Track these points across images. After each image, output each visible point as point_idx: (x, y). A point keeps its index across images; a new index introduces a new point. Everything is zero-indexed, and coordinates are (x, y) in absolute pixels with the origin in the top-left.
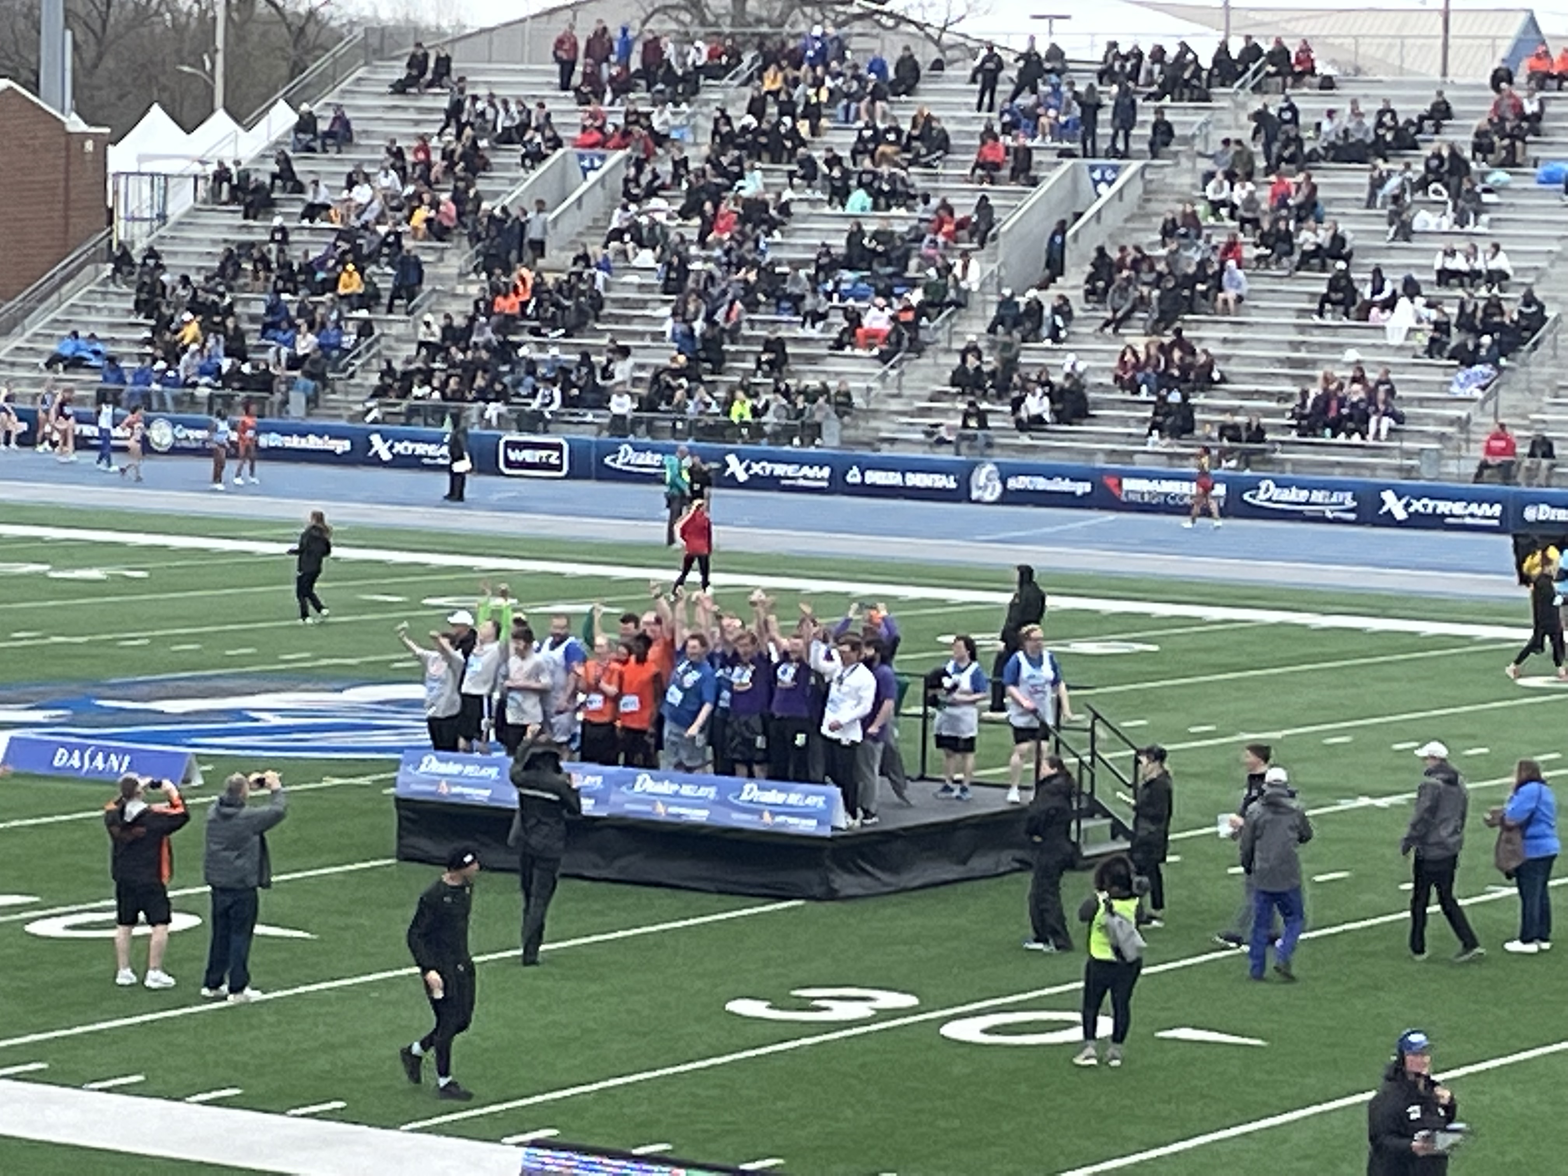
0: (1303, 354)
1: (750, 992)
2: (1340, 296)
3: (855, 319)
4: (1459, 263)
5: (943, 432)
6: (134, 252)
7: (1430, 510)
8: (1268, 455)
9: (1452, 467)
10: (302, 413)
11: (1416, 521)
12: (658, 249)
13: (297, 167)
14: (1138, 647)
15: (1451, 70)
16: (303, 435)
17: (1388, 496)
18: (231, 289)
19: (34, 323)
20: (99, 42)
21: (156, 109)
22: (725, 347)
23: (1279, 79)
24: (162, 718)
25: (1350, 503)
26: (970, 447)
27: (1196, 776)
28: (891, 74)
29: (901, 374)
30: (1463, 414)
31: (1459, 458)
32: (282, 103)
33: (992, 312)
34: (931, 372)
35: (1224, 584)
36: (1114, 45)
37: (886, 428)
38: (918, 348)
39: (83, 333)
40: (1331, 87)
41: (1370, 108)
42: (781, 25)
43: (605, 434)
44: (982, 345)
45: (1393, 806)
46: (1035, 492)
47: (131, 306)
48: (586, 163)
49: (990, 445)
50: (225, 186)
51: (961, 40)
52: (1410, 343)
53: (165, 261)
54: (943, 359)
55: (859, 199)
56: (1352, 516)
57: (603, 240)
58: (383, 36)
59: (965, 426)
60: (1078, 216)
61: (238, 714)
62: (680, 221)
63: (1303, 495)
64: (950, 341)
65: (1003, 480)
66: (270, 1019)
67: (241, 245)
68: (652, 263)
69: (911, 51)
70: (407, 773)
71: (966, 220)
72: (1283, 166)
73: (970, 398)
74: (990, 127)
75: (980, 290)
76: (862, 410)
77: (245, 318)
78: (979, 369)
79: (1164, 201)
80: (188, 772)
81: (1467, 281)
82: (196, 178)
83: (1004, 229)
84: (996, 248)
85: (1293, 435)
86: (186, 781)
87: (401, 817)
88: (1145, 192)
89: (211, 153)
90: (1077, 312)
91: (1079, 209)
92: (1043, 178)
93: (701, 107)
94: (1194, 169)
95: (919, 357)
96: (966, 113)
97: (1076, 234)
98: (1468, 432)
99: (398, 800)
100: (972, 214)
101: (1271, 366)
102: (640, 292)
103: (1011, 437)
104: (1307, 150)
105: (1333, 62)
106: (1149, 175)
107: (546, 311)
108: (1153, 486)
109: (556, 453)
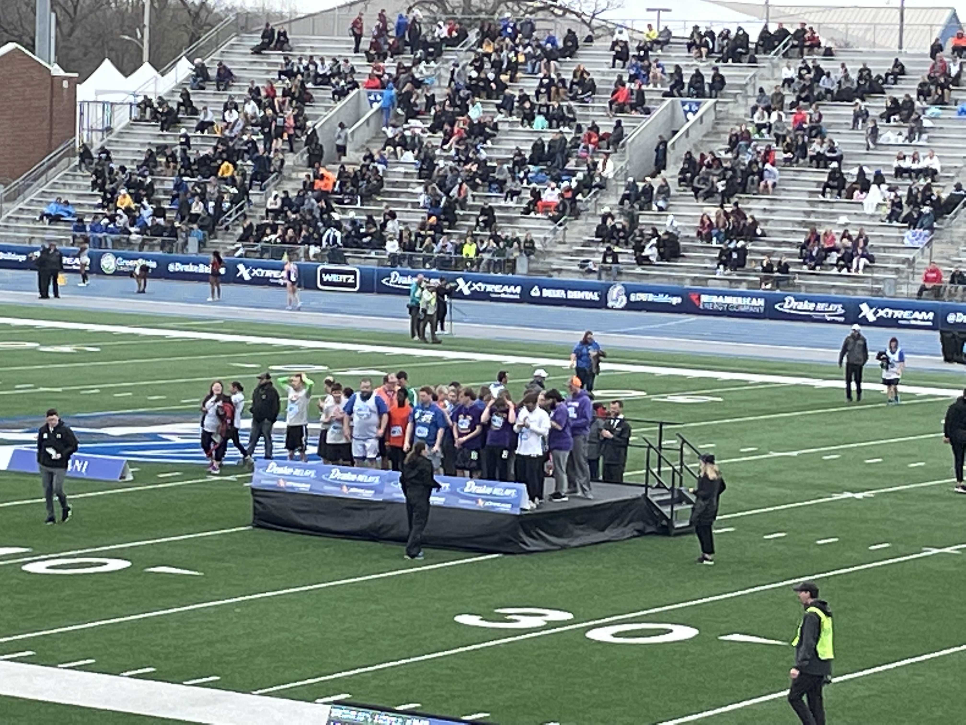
0: (812, 219)
1: (470, 610)
2: (835, 184)
3: (536, 195)
4: (907, 164)
5: (591, 266)
6: (93, 151)
7: (890, 316)
8: (791, 281)
9: (904, 290)
10: (196, 251)
11: (881, 323)
12: (416, 152)
13: (192, 99)
14: (710, 399)
15: (904, 45)
16: (196, 264)
17: (864, 307)
18: (152, 174)
19: (30, 194)
20: (72, 20)
21: (107, 62)
22: (457, 212)
23: (799, 49)
25: (841, 311)
26: (608, 275)
27: (745, 478)
28: (560, 44)
29: (565, 229)
30: (911, 257)
31: (908, 283)
32: (184, 58)
33: (622, 191)
34: (584, 228)
35: (765, 360)
36: (696, 28)
37: (556, 263)
38: (576, 214)
40: (832, 55)
41: (854, 68)
42: (493, 14)
44: (615, 212)
45: (865, 498)
46: (647, 302)
47: (89, 183)
48: (372, 98)
49: (620, 273)
50: (148, 110)
51: (603, 23)
52: (878, 213)
53: (112, 156)
54: (591, 220)
55: (540, 121)
56: (842, 319)
57: (382, 145)
58: (247, 19)
59: (604, 261)
60: (675, 133)
61: (155, 436)
62: (430, 134)
63: (812, 306)
64: (596, 209)
65: (628, 295)
66: (174, 625)
67: (158, 147)
68: (413, 161)
69: (573, 30)
70: (259, 474)
71: (607, 135)
72: (801, 103)
73: (608, 245)
74: (620, 77)
75: (614, 178)
76: (540, 251)
77: (161, 192)
78: (614, 226)
79: (728, 124)
80: (123, 472)
81: (913, 175)
82: (131, 104)
83: (629, 141)
84: (625, 151)
85: (805, 268)
86: (122, 477)
87: (256, 501)
88: (716, 118)
89: (140, 90)
90: (673, 192)
91: (675, 129)
92: (654, 109)
93: (443, 63)
94: (746, 105)
95: (577, 219)
96: (605, 69)
97: (673, 144)
98: (914, 268)
99: (253, 490)
100: (611, 131)
101: (793, 226)
102: (404, 178)
103: (633, 269)
104: (816, 93)
105: (832, 39)
106: (719, 109)
107: (347, 189)
108: (720, 300)
109: (352, 277)
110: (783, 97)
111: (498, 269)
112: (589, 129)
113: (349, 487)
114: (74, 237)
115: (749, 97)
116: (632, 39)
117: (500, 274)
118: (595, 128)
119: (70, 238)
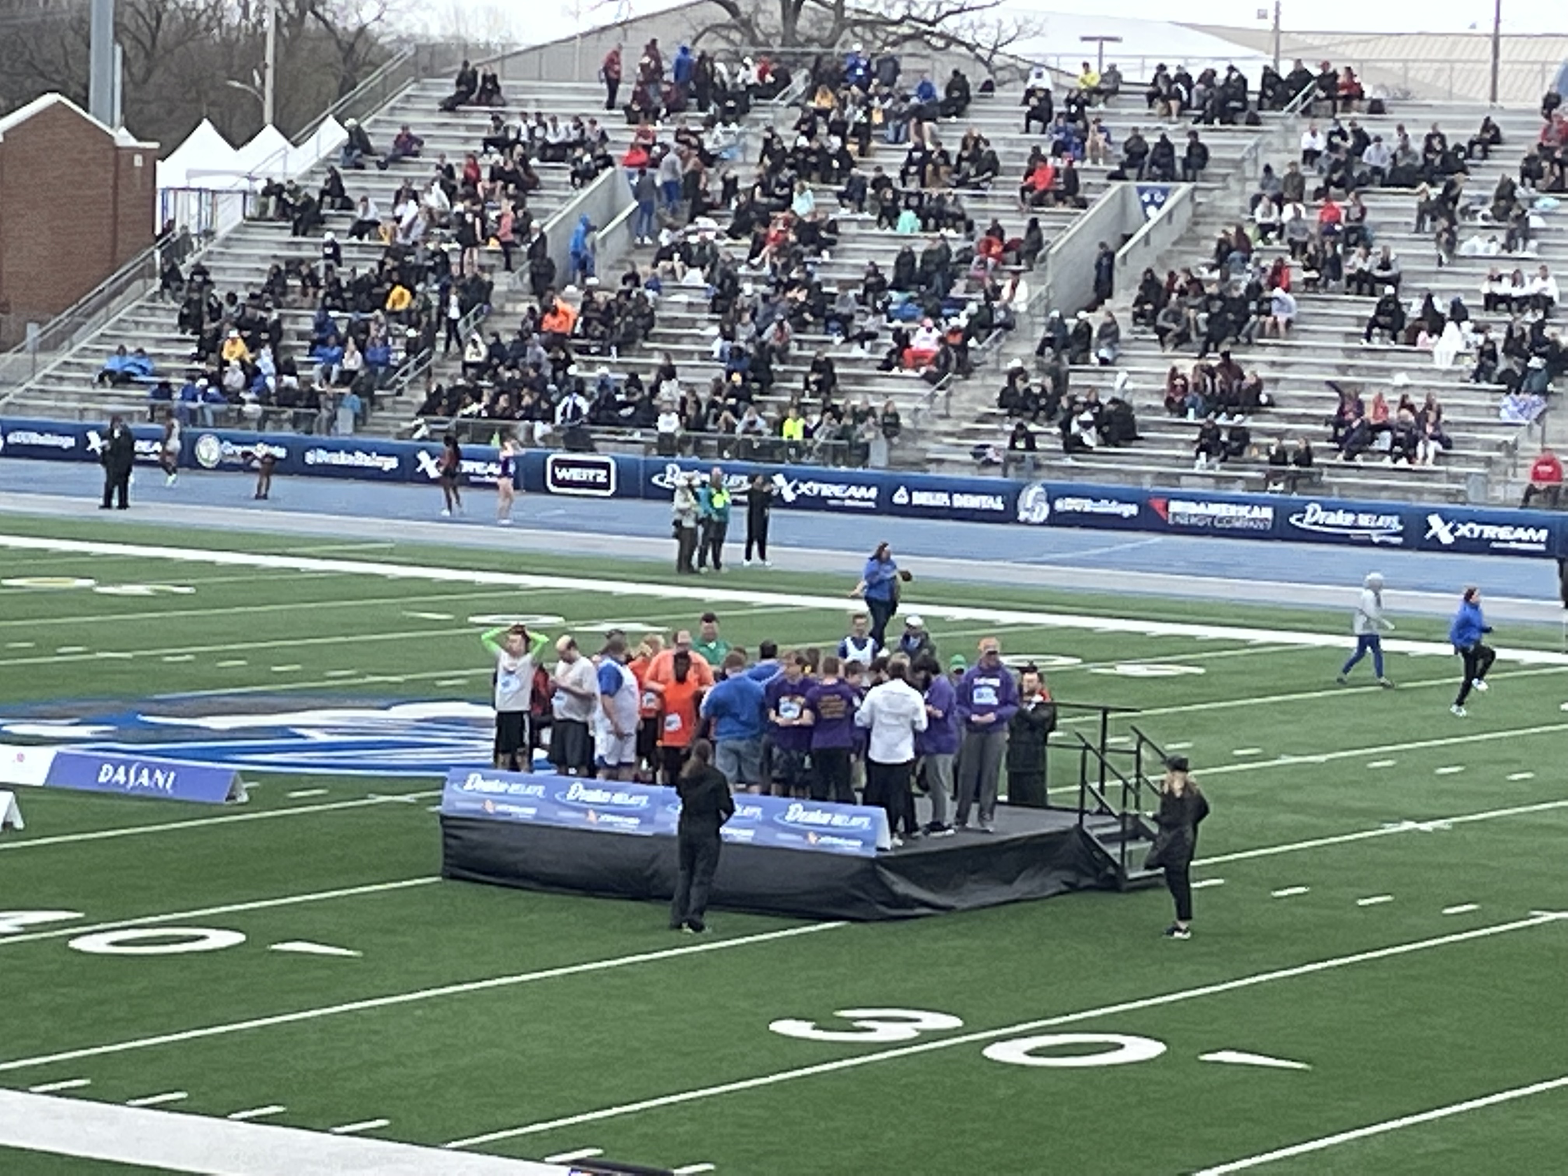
0: (1350, 378)
1: (795, 1012)
2: (1388, 320)
3: (903, 339)
4: (1504, 288)
5: (990, 453)
6: (183, 270)
7: (1476, 535)
8: (1315, 479)
9: (1499, 492)
10: (350, 430)
11: (1461, 546)
12: (707, 269)
13: (345, 184)
14: (1185, 669)
15: (1500, 95)
16: (350, 451)
17: (1435, 520)
18: (278, 306)
19: (81, 339)
20: (148, 55)
21: (206, 125)
22: (773, 367)
23: (1329, 103)
24: (206, 734)
25: (1397, 527)
26: (1017, 469)
27: (1242, 799)
28: (941, 94)
29: (949, 395)
30: (1510, 439)
31: (1507, 482)
32: (331, 118)
33: (1041, 333)
34: (979, 393)
35: (1277, 607)
36: (1162, 68)
37: (933, 449)
38: (966, 370)
39: (130, 349)
40: (1382, 111)
41: (1418, 133)
42: (832, 45)
43: (654, 451)
44: (1029, 367)
45: (1436, 830)
46: (1082, 513)
47: (176, 321)
49: (1038, 466)
50: (273, 201)
51: (1012, 61)
52: (1456, 367)
53: (212, 277)
54: (991, 380)
55: (908, 220)
56: (1398, 540)
57: (652, 259)
58: (432, 54)
59: (1013, 447)
60: (1127, 238)
61: (284, 731)
62: (729, 240)
63: (1349, 519)
64: (998, 362)
65: (1051, 502)
66: (314, 1037)
67: (289, 262)
68: (702, 284)
69: (962, 72)
70: (453, 791)
71: (1015, 243)
72: (1332, 189)
73: (1018, 420)
74: (1036, 150)
75: (1028, 312)
76: (909, 431)
77: (294, 335)
78: (1028, 390)
79: (1213, 224)
80: (233, 789)
81: (1514, 306)
82: (245, 193)
83: (1053, 251)
84: (1045, 268)
85: (1340, 458)
86: (231, 797)
87: (446, 835)
88: (1195, 215)
89: (259, 170)
90: (1124, 335)
91: (1127, 232)
92: (1092, 200)
93: (750, 127)
94: (1243, 192)
95: (967, 378)
96: (1016, 135)
97: (1125, 256)
98: (1515, 457)
99: (443, 818)
100: (1022, 235)
101: (1319, 390)
102: (689, 311)
103: (1059, 459)
104: (1356, 174)
105: (1382, 87)
106: (1198, 199)
107: (596, 329)
108: (1201, 509)
109: (603, 472)
110: (1302, 181)
111: (840, 460)
112: (988, 233)
113: (599, 813)
114: (153, 408)
115: (1247, 179)
116: (1057, 86)
117: (843, 469)
118: (997, 231)
119: (145, 408)
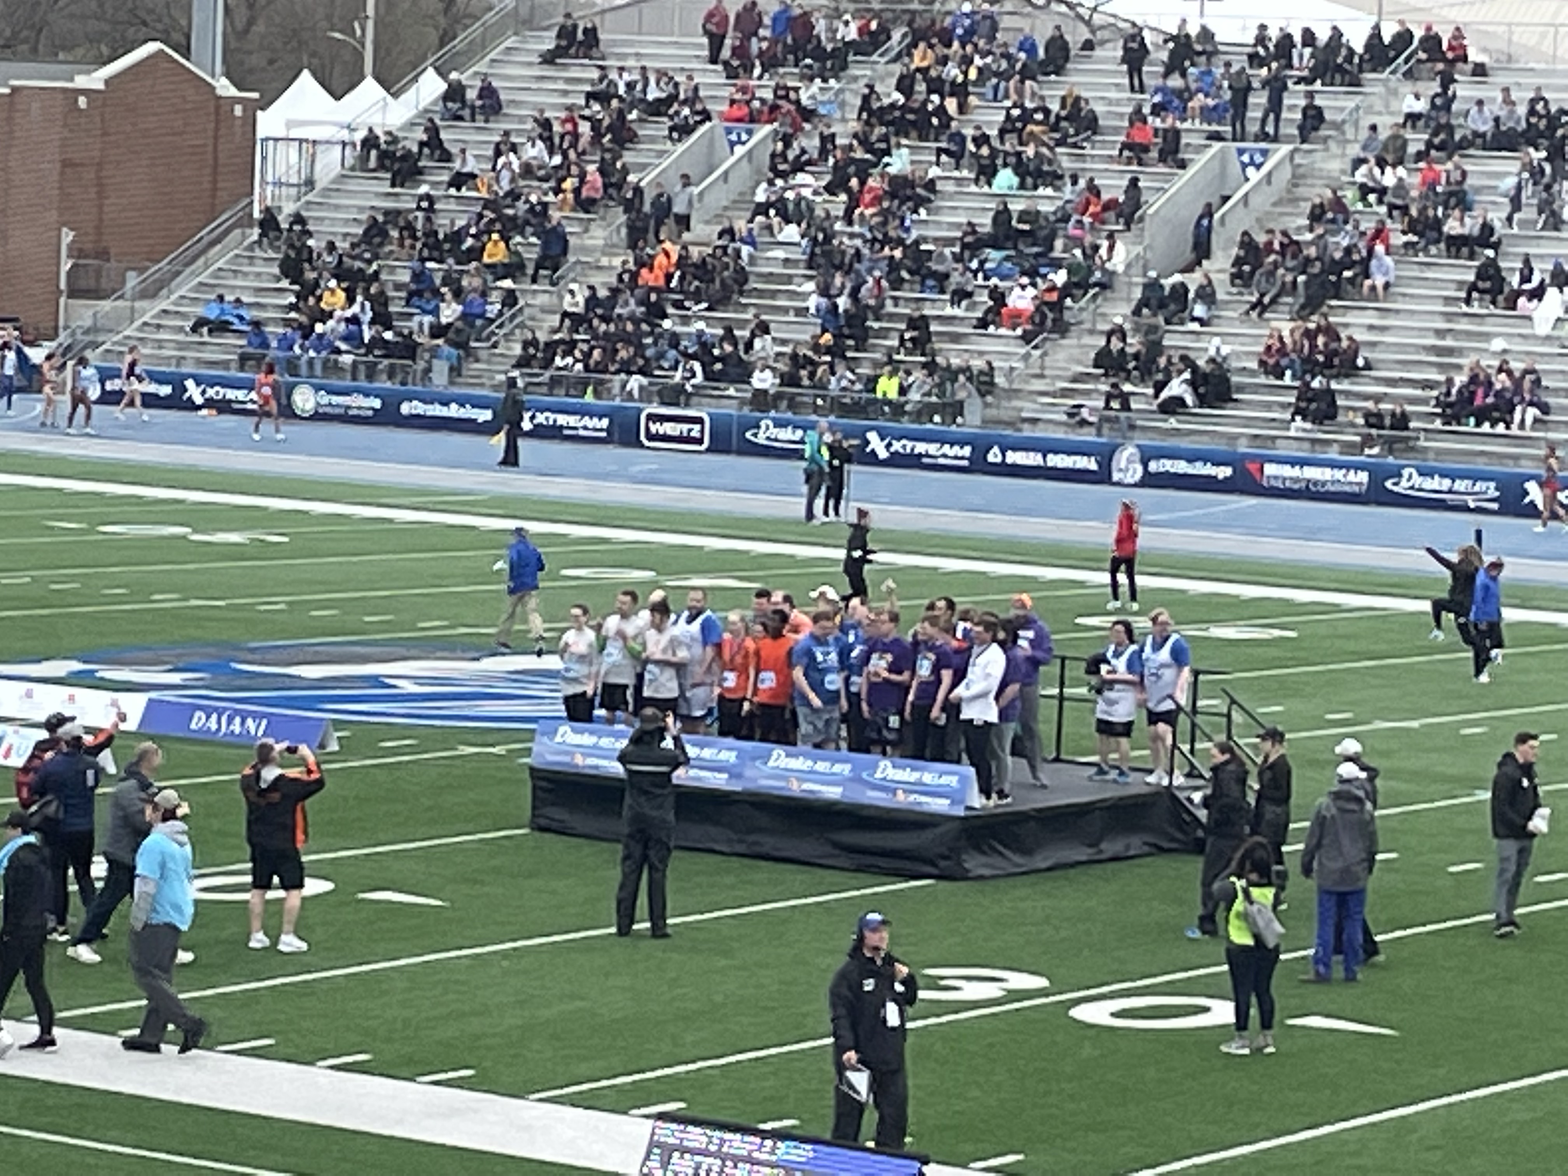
0: (1449, 342)
2: (1488, 285)
3: (999, 298)
5: (1085, 413)
6: (280, 218)
8: (1411, 443)
10: (445, 381)
12: (804, 225)
13: (443, 135)
14: (1277, 633)
16: (446, 404)
17: (1532, 487)
18: (377, 257)
19: (180, 287)
20: (251, 6)
21: (306, 75)
22: (869, 324)
23: (1431, 66)
24: (299, 683)
25: (1493, 493)
26: (1112, 429)
28: (1041, 53)
29: (1045, 354)
32: (431, 70)
33: (1137, 294)
34: (1075, 352)
35: (1369, 571)
36: (1263, 28)
37: (1028, 408)
38: (1062, 328)
39: (229, 298)
40: (1484, 75)
41: (1522, 97)
42: (932, 2)
43: (746, 409)
44: (1126, 327)
46: (1177, 475)
47: (277, 271)
48: (734, 137)
49: (1132, 427)
50: (373, 153)
51: (1112, 20)
52: (1557, 333)
53: (311, 227)
54: (1087, 340)
55: (1006, 179)
56: (1495, 506)
57: (748, 215)
58: (533, 6)
59: (1107, 407)
60: (1225, 199)
61: (375, 681)
62: (826, 196)
63: (1446, 483)
64: (1095, 323)
65: (1145, 463)
66: (403, 985)
67: (387, 213)
68: (797, 238)
69: (1062, 31)
70: (542, 743)
71: (1114, 203)
72: (1434, 153)
73: (1113, 380)
74: (1137, 109)
75: (1125, 272)
76: (1004, 390)
77: (390, 285)
78: (1123, 350)
79: (1313, 186)
80: (324, 737)
82: (344, 144)
83: (1151, 211)
84: (1142, 230)
85: (1438, 423)
86: (322, 746)
87: (535, 787)
88: (1294, 176)
89: (360, 120)
90: (1220, 296)
91: (1226, 193)
92: (1191, 160)
93: (849, 83)
94: (1344, 155)
95: (1063, 337)
96: (1115, 95)
99: (533, 770)
100: (1120, 195)
101: (1417, 354)
102: (785, 267)
103: (1153, 420)
104: (1457, 138)
105: (1485, 50)
106: (1298, 160)
107: (690, 284)
108: (1295, 472)
109: (697, 427)
110: (1404, 143)
115: (1348, 141)
117: (937, 426)
118: (1094, 190)
119: (238, 358)
